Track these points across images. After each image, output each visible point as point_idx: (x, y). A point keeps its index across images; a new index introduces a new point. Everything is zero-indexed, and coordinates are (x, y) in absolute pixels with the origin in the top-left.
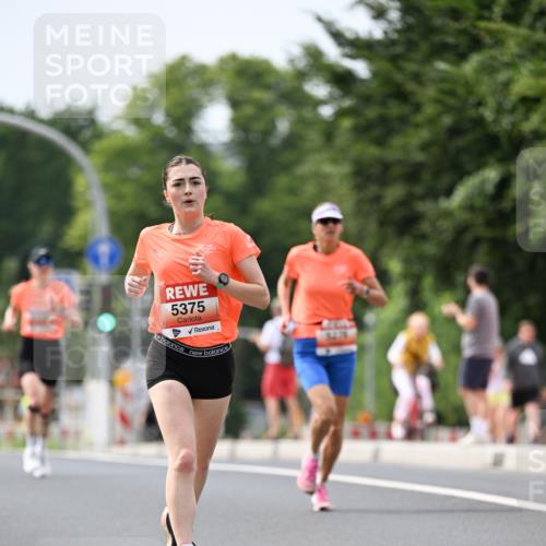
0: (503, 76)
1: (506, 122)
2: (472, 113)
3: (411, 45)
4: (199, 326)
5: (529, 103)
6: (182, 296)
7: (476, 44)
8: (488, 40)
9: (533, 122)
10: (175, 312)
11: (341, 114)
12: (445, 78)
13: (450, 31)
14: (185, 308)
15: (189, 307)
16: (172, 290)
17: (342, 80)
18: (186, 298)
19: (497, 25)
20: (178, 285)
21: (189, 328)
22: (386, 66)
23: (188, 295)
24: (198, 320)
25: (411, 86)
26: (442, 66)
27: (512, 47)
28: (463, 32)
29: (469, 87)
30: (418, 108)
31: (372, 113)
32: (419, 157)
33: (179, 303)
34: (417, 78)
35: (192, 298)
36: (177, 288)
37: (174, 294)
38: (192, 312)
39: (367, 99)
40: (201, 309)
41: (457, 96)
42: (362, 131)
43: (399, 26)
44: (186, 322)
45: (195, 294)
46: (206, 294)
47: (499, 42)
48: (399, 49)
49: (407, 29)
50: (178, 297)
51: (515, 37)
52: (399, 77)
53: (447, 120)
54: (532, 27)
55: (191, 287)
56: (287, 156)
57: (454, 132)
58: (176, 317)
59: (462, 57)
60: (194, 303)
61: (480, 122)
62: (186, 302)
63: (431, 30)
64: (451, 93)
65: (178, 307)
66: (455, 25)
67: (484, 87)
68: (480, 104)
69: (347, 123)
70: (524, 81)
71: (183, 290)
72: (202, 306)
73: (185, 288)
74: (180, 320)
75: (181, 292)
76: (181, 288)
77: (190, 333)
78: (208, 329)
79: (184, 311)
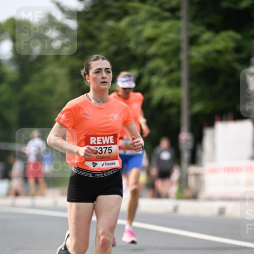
0: (139, 28)
1: (140, 50)
2: (124, 45)
3: (96, 14)
4: (109, 162)
5: (151, 40)
6: (101, 143)
7: (126, 13)
8: (131, 11)
9: (153, 49)
12: (111, 29)
13: (115, 7)
14: (101, 150)
15: (104, 150)
16: (95, 138)
18: (102, 145)
19: (136, 4)
20: (99, 136)
21: (102, 162)
25: (96, 33)
26: (111, 23)
27: (142, 15)
28: (120, 8)
29: (123, 32)
30: (99, 42)
33: (98, 147)
34: (99, 29)
35: (106, 144)
36: (98, 138)
37: (96, 141)
38: (105, 153)
40: (110, 151)
41: (118, 37)
43: (91, 4)
44: (101, 159)
47: (136, 11)
48: (89, 16)
49: (93, 6)
50: (98, 143)
51: (144, 10)
52: (90, 28)
53: (113, 48)
54: (152, 5)
55: (106, 137)
56: (39, 65)
57: (116, 54)
58: (96, 155)
59: (119, 18)
60: (107, 148)
61: (127, 49)
62: (102, 147)
63: (105, 7)
64: (114, 35)
65: (98, 149)
66: (116, 5)
67: (131, 33)
68: (128, 40)
70: (148, 31)
71: (102, 139)
72: (111, 150)
73: (103, 138)
74: (98, 157)
75: (100, 140)
76: (100, 138)
77: (103, 165)
78: (112, 164)
79: (101, 152)
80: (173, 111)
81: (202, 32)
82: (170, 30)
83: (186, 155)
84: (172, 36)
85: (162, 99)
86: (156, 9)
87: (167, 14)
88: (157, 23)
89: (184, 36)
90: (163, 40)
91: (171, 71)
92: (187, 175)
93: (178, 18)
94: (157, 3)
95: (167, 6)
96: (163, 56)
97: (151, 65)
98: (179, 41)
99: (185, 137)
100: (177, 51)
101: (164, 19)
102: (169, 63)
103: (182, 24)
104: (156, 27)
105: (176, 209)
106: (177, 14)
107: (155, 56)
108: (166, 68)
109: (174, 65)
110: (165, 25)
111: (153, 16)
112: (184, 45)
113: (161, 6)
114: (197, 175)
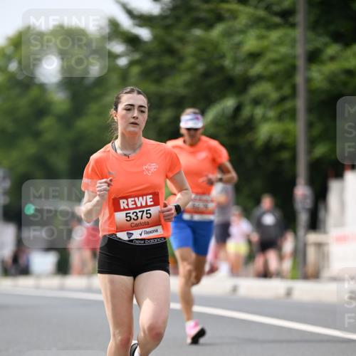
0: (237, 38)
1: (239, 70)
2: (217, 63)
3: (178, 19)
4: (148, 230)
5: (254, 56)
6: (134, 206)
7: (219, 18)
8: (227, 15)
9: (257, 69)
10: (128, 219)
11: (132, 63)
12: (199, 40)
13: (204, 9)
14: (136, 216)
15: (139, 214)
16: (125, 201)
17: (132, 41)
18: (137, 208)
19: (234, 6)
20: (131, 197)
21: (140, 231)
22: (160, 32)
23: (139, 205)
24: (147, 225)
25: (178, 46)
26: (198, 32)
27: (243, 20)
28: (211, 11)
29: (215, 46)
30: (181, 59)
31: (152, 62)
32: (182, 91)
33: (132, 211)
34: (182, 40)
35: (142, 207)
36: (130, 200)
37: (128, 205)
38: (142, 218)
39: (148, 54)
41: (208, 52)
42: (146, 74)
43: (171, 6)
44: (137, 227)
45: (144, 204)
46: (152, 203)
47: (234, 15)
48: (169, 21)
49: (174, 9)
50: (131, 206)
51: (245, 14)
52: (169, 39)
53: (201, 68)
54: (256, 7)
55: (141, 198)
56: (97, 91)
57: (206, 75)
58: (130, 222)
59: (210, 26)
60: (143, 211)
61: (221, 69)
62: (137, 211)
63: (190, 9)
64: (203, 50)
65: (131, 215)
66: (205, 6)
67: (226, 46)
68: (223, 57)
69: (136, 70)
70: (251, 43)
71: (135, 201)
72: (150, 213)
73: (136, 199)
74: (133, 225)
75: (133, 203)
76: (133, 199)
77: (141, 235)
78: (153, 231)
79: (136, 218)
80: (285, 155)
81: (326, 45)
82: (281, 42)
83: (303, 218)
84: (284, 50)
85: (270, 139)
86: (261, 13)
87: (277, 20)
88: (264, 32)
89: (300, 50)
90: (271, 55)
91: (283, 99)
92: (305, 245)
93: (293, 26)
94: (263, 4)
95: (276, 8)
96: (272, 78)
97: (255, 91)
98: (294, 57)
99: (302, 192)
100: (291, 71)
101: (272, 27)
102: (279, 88)
103: (298, 33)
104: (261, 37)
105: (289, 293)
106: (291, 19)
107: (260, 78)
108: (274, 96)
109: (286, 90)
110: (274, 35)
111: (257, 22)
112: (301, 63)
113: (268, 8)
114: (319, 245)
